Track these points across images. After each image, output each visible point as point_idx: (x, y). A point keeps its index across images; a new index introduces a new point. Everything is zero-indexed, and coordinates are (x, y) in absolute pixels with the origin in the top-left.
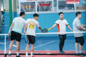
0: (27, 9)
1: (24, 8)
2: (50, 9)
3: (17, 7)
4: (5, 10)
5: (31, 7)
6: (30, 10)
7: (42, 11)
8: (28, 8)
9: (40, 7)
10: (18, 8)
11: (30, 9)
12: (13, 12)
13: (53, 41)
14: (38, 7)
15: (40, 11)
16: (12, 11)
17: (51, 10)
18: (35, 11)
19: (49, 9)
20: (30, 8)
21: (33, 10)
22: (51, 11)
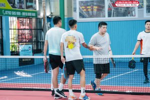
0: (90, 12)
1: (85, 10)
2: (132, 12)
3: (73, 9)
4: (53, 14)
5: (98, 10)
6: (95, 14)
7: (117, 16)
8: (92, 10)
9: (113, 9)
10: (75, 11)
11: (96, 12)
12: (66, 17)
13: (136, 70)
14: (110, 9)
15: (113, 16)
16: (64, 16)
17: (134, 14)
18: (105, 17)
19: (129, 13)
20: (95, 10)
21: (100, 14)
22: (132, 16)
